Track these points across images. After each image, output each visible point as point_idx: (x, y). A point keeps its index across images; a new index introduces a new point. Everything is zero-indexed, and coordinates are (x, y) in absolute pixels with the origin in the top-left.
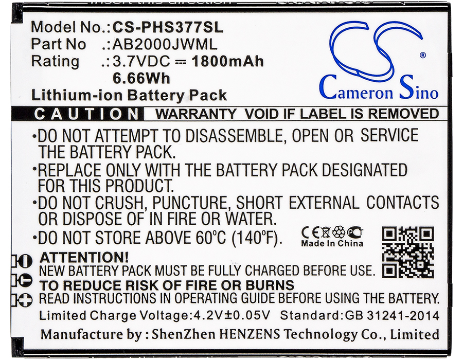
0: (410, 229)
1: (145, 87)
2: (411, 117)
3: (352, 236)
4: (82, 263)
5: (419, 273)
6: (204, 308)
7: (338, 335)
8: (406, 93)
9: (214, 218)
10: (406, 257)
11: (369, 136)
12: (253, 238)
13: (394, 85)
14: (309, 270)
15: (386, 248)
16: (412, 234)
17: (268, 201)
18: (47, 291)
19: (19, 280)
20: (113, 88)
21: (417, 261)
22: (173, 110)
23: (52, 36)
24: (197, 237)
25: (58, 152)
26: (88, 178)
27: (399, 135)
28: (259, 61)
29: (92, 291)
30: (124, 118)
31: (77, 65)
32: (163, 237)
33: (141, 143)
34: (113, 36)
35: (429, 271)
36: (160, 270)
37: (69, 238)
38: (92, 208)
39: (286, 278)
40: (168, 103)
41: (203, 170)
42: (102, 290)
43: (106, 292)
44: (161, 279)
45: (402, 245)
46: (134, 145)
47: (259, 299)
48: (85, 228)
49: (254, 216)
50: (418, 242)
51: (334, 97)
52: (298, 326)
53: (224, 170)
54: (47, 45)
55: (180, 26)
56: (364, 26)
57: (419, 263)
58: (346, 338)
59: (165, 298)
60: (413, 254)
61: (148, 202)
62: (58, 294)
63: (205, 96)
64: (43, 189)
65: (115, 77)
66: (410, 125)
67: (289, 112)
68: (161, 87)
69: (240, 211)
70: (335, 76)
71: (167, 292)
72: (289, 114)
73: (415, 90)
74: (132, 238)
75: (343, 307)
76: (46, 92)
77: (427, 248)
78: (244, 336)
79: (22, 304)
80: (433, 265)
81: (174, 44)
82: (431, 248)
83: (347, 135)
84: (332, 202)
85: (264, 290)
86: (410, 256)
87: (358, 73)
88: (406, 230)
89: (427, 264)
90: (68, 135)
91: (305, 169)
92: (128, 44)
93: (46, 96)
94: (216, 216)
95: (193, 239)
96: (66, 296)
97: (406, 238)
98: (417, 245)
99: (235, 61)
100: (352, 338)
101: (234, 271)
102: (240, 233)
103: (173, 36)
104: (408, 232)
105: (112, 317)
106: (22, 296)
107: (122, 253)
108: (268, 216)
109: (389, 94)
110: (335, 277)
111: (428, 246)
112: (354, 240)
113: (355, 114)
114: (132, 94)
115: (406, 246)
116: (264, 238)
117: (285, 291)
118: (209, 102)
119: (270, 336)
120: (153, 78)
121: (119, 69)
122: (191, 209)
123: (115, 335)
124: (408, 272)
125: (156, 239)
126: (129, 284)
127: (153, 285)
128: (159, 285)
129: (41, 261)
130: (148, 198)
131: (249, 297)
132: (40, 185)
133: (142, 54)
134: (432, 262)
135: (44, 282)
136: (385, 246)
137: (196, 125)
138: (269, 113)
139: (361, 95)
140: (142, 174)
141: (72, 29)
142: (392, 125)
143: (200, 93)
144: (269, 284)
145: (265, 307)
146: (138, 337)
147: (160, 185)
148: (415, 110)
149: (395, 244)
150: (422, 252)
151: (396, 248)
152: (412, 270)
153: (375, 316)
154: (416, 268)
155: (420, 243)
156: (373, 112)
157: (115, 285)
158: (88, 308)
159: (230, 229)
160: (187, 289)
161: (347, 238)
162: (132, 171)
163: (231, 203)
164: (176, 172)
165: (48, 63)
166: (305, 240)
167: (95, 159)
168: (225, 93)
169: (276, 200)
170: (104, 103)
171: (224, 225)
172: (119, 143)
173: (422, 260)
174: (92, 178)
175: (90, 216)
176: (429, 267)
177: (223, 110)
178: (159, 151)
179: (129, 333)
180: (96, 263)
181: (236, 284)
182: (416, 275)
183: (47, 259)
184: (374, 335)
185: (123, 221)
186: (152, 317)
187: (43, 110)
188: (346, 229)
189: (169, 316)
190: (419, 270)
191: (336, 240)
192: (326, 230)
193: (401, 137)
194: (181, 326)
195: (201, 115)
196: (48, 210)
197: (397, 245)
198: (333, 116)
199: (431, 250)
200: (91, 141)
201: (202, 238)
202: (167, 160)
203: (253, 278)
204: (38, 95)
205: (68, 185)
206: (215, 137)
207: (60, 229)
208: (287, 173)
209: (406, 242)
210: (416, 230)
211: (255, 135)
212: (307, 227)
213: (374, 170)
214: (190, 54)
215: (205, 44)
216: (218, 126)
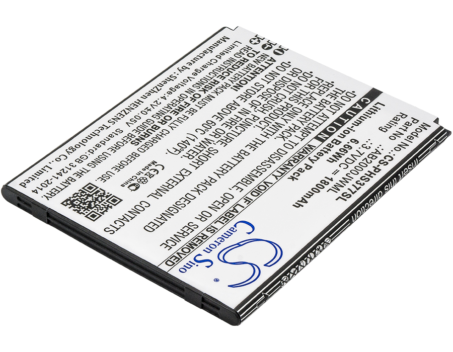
0: (106, 211)
1: (336, 149)
2: (180, 251)
3: (134, 185)
4: (251, 71)
5: (72, 199)
6: (165, 103)
7: (78, 146)
8: (198, 258)
9: (216, 134)
10: (90, 199)
11: (190, 227)
12: (184, 144)
13: (213, 256)
14: (134, 156)
15: (107, 194)
16: (101, 210)
17: (200, 162)
18: (250, 51)
19: (270, 45)
20: (349, 137)
21: (81, 202)
22: (307, 153)
23: (411, 129)
24: (212, 122)
25: (335, 96)
26: (302, 99)
27: (176, 239)
28: (298, 205)
29: (230, 67)
30: (325, 131)
31: (381, 130)
32: (230, 109)
33: (300, 130)
34: (384, 153)
35: (68, 204)
36: (210, 98)
37: (273, 75)
38: (281, 91)
39: (141, 144)
40: (315, 153)
41: (254, 146)
42: (226, 70)
43: (222, 72)
44: (204, 95)
45: (100, 202)
46: (302, 127)
47: (143, 126)
48: (273, 82)
49: (198, 151)
50: (93, 210)
51: (235, 226)
52: (104, 134)
53: (241, 155)
54: (408, 124)
55: (360, 184)
56: (269, 265)
57: (79, 203)
58: (71, 148)
59: (190, 91)
60: (88, 203)
61: (259, 114)
62: (244, 54)
63: (301, 170)
64: (317, 80)
65: (356, 140)
66: (175, 249)
67: (248, 201)
68: (326, 156)
69: (207, 148)
70: (249, 233)
71: (193, 94)
72: (247, 200)
73: (197, 264)
74: (244, 98)
75: (92, 158)
76: (377, 109)
78: (128, 109)
79: (254, 39)
80: (69, 208)
81: (351, 175)
82: (82, 213)
83: (203, 217)
84: (166, 188)
85: (145, 131)
86: (88, 201)
87: (239, 245)
88: (107, 209)
89: (74, 206)
90: (339, 105)
91: (201, 188)
92: (373, 156)
93: (375, 109)
94: (217, 136)
95: (214, 120)
96: (239, 56)
97: (102, 206)
98: (92, 208)
99: (310, 195)
100: (68, 150)
101: (172, 125)
102: (194, 140)
103: (357, 178)
104: (105, 209)
105: (205, 66)
106: (259, 41)
107: (239, 89)
108: (191, 157)
109: (209, 250)
110: (117, 163)
111: (84, 212)
112: (129, 184)
113: (213, 228)
114: (338, 142)
115: (97, 203)
116: (179, 148)
117: (133, 139)
118: (295, 170)
119: (114, 119)
120: (338, 156)
121: (360, 145)
122: (233, 128)
123: (192, 62)
124: (79, 195)
125: (231, 107)
126: (216, 82)
127: (205, 91)
128: (202, 93)
129: (271, 58)
130: (262, 116)
131: (149, 123)
132: (319, 79)
133: (359, 160)
134: (73, 208)
135: (257, 53)
136: (109, 195)
137: (285, 159)
138: (258, 192)
139: (222, 239)
140: (279, 121)
141: (408, 139)
142: (184, 241)
143: (305, 170)
144: (147, 135)
145: (134, 126)
146: (180, 70)
147: (264, 124)
148: (183, 256)
149: (104, 200)
150: (83, 208)
151: (101, 198)
152: (78, 197)
153: (69, 167)
154: (77, 199)
155: (91, 210)
156: (205, 237)
157: (222, 77)
158: (220, 62)
159: (201, 138)
160: (185, 102)
161: (135, 182)
162: (286, 117)
163: (218, 146)
164: (265, 134)
165: (396, 119)
166: (156, 164)
167: (311, 107)
168: (293, 180)
169: (197, 166)
170: (344, 128)
171: (207, 135)
172: (311, 121)
173: (79, 205)
174: (301, 101)
175: (277, 88)
176: (71, 205)
177: (283, 174)
178: (286, 134)
179: (187, 68)
180: (245, 76)
181: (164, 122)
182: (72, 197)
183: (270, 60)
184: (58, 160)
185: (259, 99)
186: (184, 82)
187: (366, 103)
188: (141, 185)
189: (177, 87)
190: (74, 200)
191: (139, 177)
192: (151, 176)
193: (172, 240)
194: (166, 88)
195: (290, 163)
196: (301, 75)
197: (102, 200)
198: (223, 219)
199: (80, 212)
200: (325, 111)
201: (209, 124)
202: (277, 134)
203: (158, 132)
204: (378, 106)
205: (307, 90)
206: (269, 161)
207: (283, 74)
208: (208, 180)
209: (100, 204)
210: (103, 213)
211: (249, 179)
212: (163, 169)
213: (164, 217)
214: (337, 179)
215: (336, 188)
216: (274, 167)
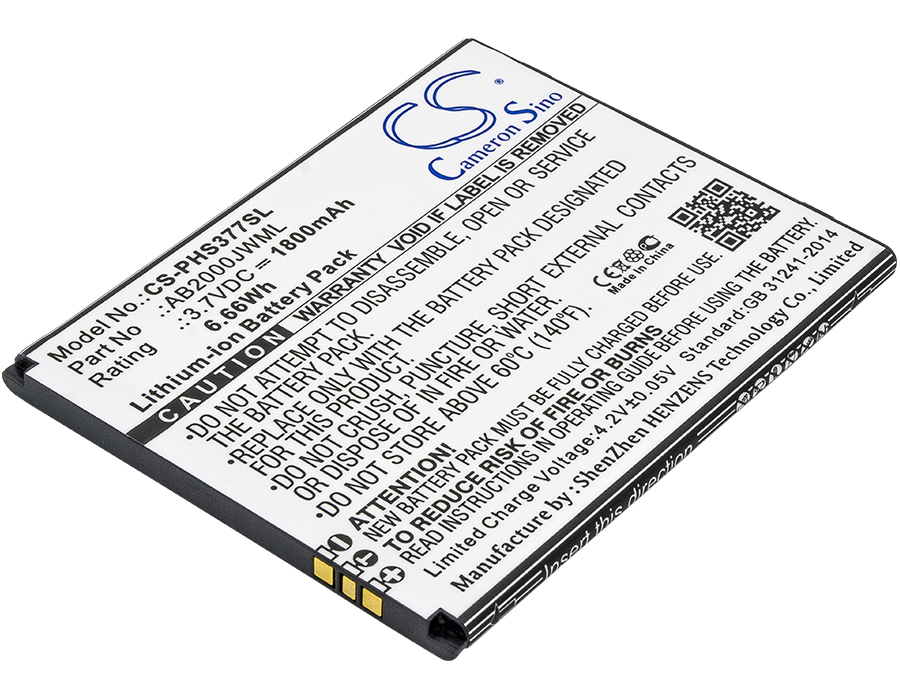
0: (696, 198)
1: (253, 311)
2: (561, 128)
3: (650, 248)
4: (407, 493)
5: (761, 219)
6: (598, 417)
7: (766, 328)
8: (530, 116)
9: (491, 347)
10: (728, 220)
11: (544, 171)
12: (556, 328)
13: (504, 121)
14: (653, 305)
15: (699, 229)
16: (704, 199)
17: (524, 290)
18: (405, 547)
19: (358, 564)
20: (223, 335)
21: (744, 214)
22: (313, 303)
23: (90, 349)
24: (498, 373)
25: (235, 429)
26: (305, 422)
27: (569, 149)
28: (345, 205)
29: (454, 506)
30: (269, 348)
31: (152, 348)
32: (461, 401)
33: (318, 353)
34: (160, 299)
35: (767, 210)
36: (502, 428)
37: (359, 485)
38: (346, 442)
39: (642, 328)
40: (297, 303)
41: (417, 320)
42: (465, 497)
43: (473, 493)
44: (514, 434)
45: (709, 214)
46: (314, 358)
47: (640, 367)
48: (362, 465)
49: (528, 311)
50: (720, 200)
51: (463, 172)
52: (717, 350)
53: (443, 303)
54: (93, 360)
55: (221, 239)
56: (409, 106)
57: (748, 213)
58: (779, 323)
59: (545, 445)
60: (731, 212)
61: (400, 389)
62: (421, 540)
63: (330, 269)
64: (265, 469)
65: (210, 328)
66: (570, 132)
67: (436, 215)
68: (275, 296)
69: (509, 319)
70: (439, 159)
71: (538, 438)
72: (439, 216)
73: (532, 108)
74: (429, 427)
75: (735, 303)
76: (149, 394)
77: (736, 197)
78: (675, 405)
79: (393, 581)
80: (763, 203)
81: (234, 257)
82: (739, 194)
83: (521, 187)
84: (588, 241)
85: (635, 356)
86: (731, 215)
87: (458, 140)
88: (695, 202)
89: (756, 207)
90: (229, 407)
91: (523, 241)
92: (184, 293)
93: (154, 397)
94: (489, 343)
95: (495, 378)
96: (432, 534)
97: (705, 207)
98: (723, 202)
99: (320, 222)
100: (783, 318)
101: (580, 367)
102: (537, 335)
103: (225, 252)
104: (699, 201)
105: (511, 508)
106: (383, 575)
107: (437, 449)
108: (543, 301)
109: (511, 131)
110: (686, 290)
111: (735, 195)
112: (658, 249)
113: (504, 168)
114: (248, 325)
115: (714, 213)
116: (566, 319)
117: (657, 339)
118: (341, 271)
119: (701, 382)
120: (251, 298)
121: (204, 318)
122: (455, 359)
123: (540, 519)
124: (749, 228)
125: (457, 407)
126: (487, 466)
127: (512, 446)
128: (519, 440)
129: (359, 529)
130: (395, 385)
131: (628, 373)
132: (258, 470)
133: (211, 288)
134: (758, 202)
135: (390, 543)
136: (695, 229)
137: (358, 294)
138: (416, 231)
139: (487, 150)
140: (359, 374)
141: (103, 327)
142: (554, 145)
143: (321, 271)
144: (631, 347)
145: (658, 367)
146: (567, 499)
147: (392, 367)
148: (556, 119)
149: (702, 219)
150: (738, 203)
151: (707, 222)
152: (752, 223)
153: (775, 282)
154: (752, 219)
155: (723, 198)
156: (518, 152)
157: (473, 480)
158: (475, 520)
159: (521, 339)
160: (555, 419)
161: (647, 254)
162: (344, 380)
163: (487, 321)
164: (392, 344)
165: (115, 371)
166: (610, 287)
167: (288, 403)
168: (347, 251)
169: (530, 283)
170: (227, 355)
171: (510, 344)
172: (294, 370)
173: (747, 209)
174: (309, 419)
175: (355, 449)
176: (761, 208)
177: (366, 264)
178: (349, 343)
179: (551, 505)
180: (422, 480)
181: (598, 375)
182: (761, 223)
183: (362, 522)
184: (800, 297)
185: (396, 423)
186: (555, 470)
187: (168, 410)
188: (636, 248)
189: (572, 456)
190: (757, 217)
191: (642, 263)
192: (618, 264)
193: (576, 148)
194: (597, 453)
195: (350, 285)
196: (298, 483)
197: (704, 217)
198: (484, 184)
199: (742, 196)
200: (261, 392)
201: (505, 369)
202: (368, 343)
203: (609, 354)
204: (144, 403)
205: (290, 445)
206: (391, 289)
207: (337, 486)
208: (509, 256)
209: (708, 210)
210: (702, 194)
211: (430, 257)
212: (596, 277)
213: (589, 189)
214: (264, 251)
215: (268, 234)
216: (381, 278)
